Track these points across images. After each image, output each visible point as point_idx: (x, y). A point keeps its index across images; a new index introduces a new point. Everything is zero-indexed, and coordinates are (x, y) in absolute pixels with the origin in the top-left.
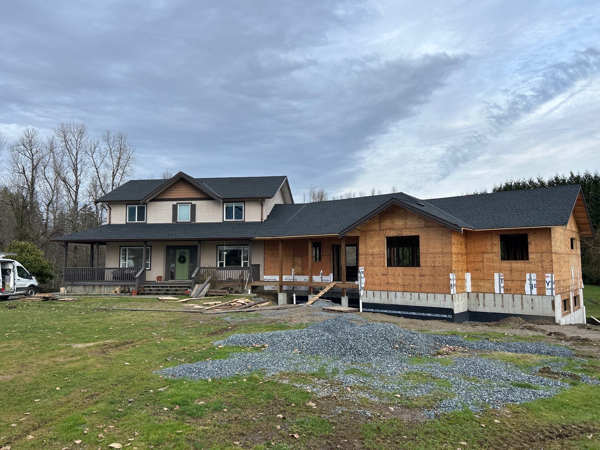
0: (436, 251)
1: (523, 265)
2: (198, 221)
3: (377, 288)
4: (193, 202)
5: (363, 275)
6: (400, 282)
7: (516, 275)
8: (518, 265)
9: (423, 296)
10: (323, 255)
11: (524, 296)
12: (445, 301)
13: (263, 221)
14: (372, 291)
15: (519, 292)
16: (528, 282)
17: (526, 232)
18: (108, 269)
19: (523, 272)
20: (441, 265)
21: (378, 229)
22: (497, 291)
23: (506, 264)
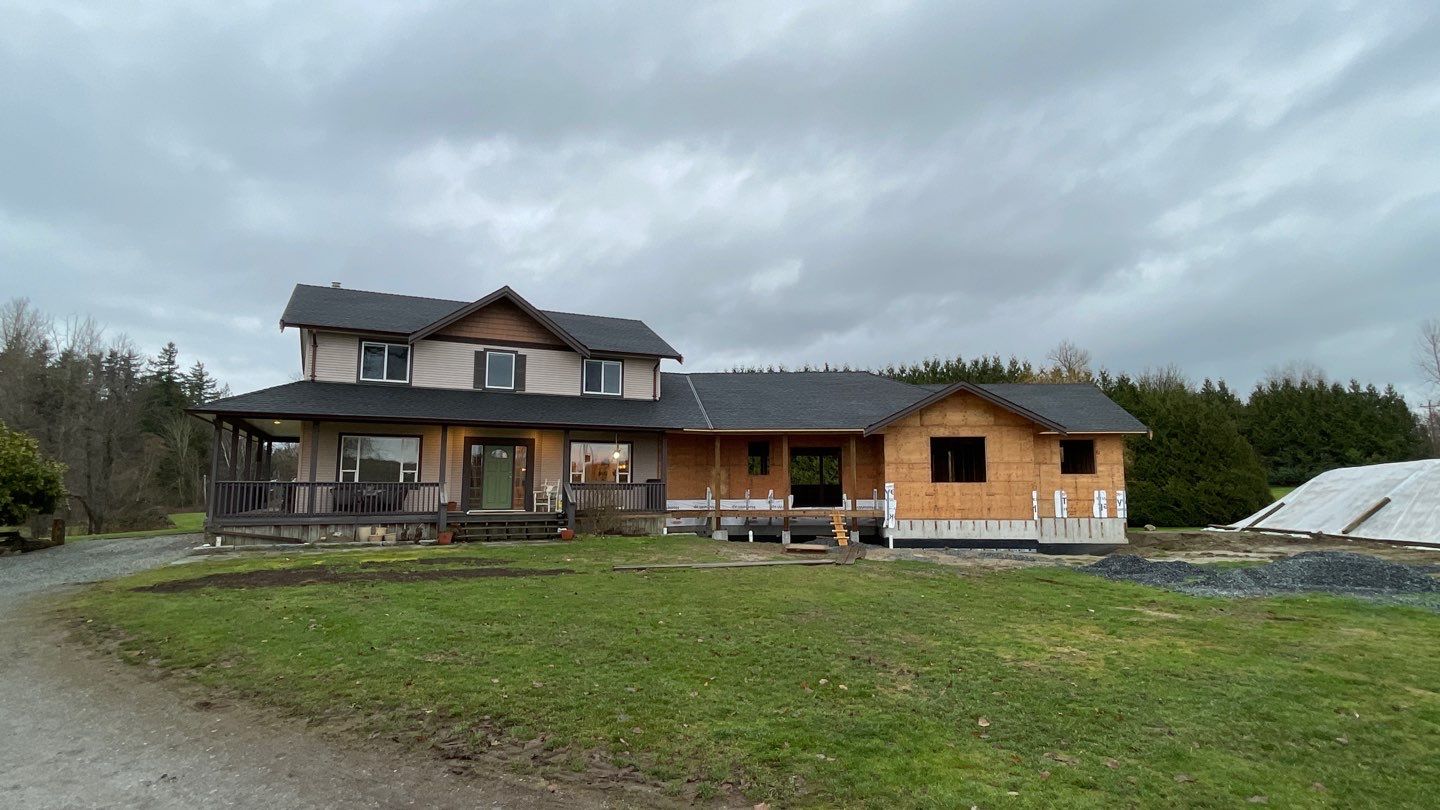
0: (1011, 459)
1: (1089, 480)
2: (529, 389)
3: (918, 515)
4: (522, 351)
5: (891, 496)
6: (957, 505)
7: (1082, 494)
8: (1084, 479)
9: (993, 524)
10: (774, 465)
11: (1092, 520)
12: (1026, 528)
13: (657, 398)
14: (908, 521)
15: (1087, 515)
16: (1096, 502)
17: (1091, 438)
19: (1090, 489)
20: (1020, 478)
21: (918, 424)
22: (1058, 515)
23: (1069, 478)
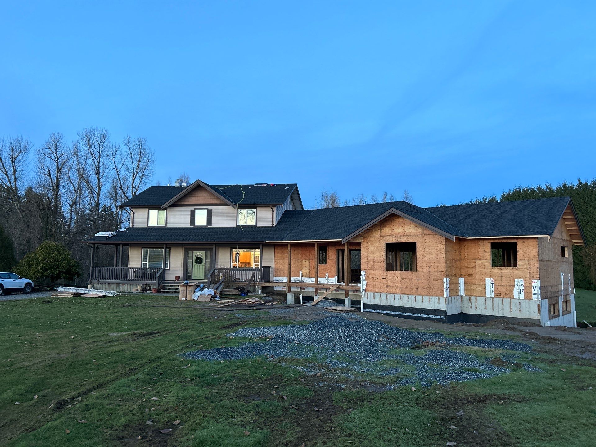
0: (431, 257)
1: (512, 271)
2: (214, 225)
3: (377, 290)
4: (210, 208)
5: (364, 278)
6: (398, 285)
7: (505, 282)
8: (507, 271)
9: (419, 298)
10: (328, 259)
11: (512, 300)
12: (439, 303)
13: (274, 226)
14: (373, 293)
15: (509, 296)
16: (516, 287)
17: (514, 241)
18: (131, 268)
19: (512, 278)
20: (436, 270)
21: (378, 235)
22: (488, 295)
23: (496, 270)
